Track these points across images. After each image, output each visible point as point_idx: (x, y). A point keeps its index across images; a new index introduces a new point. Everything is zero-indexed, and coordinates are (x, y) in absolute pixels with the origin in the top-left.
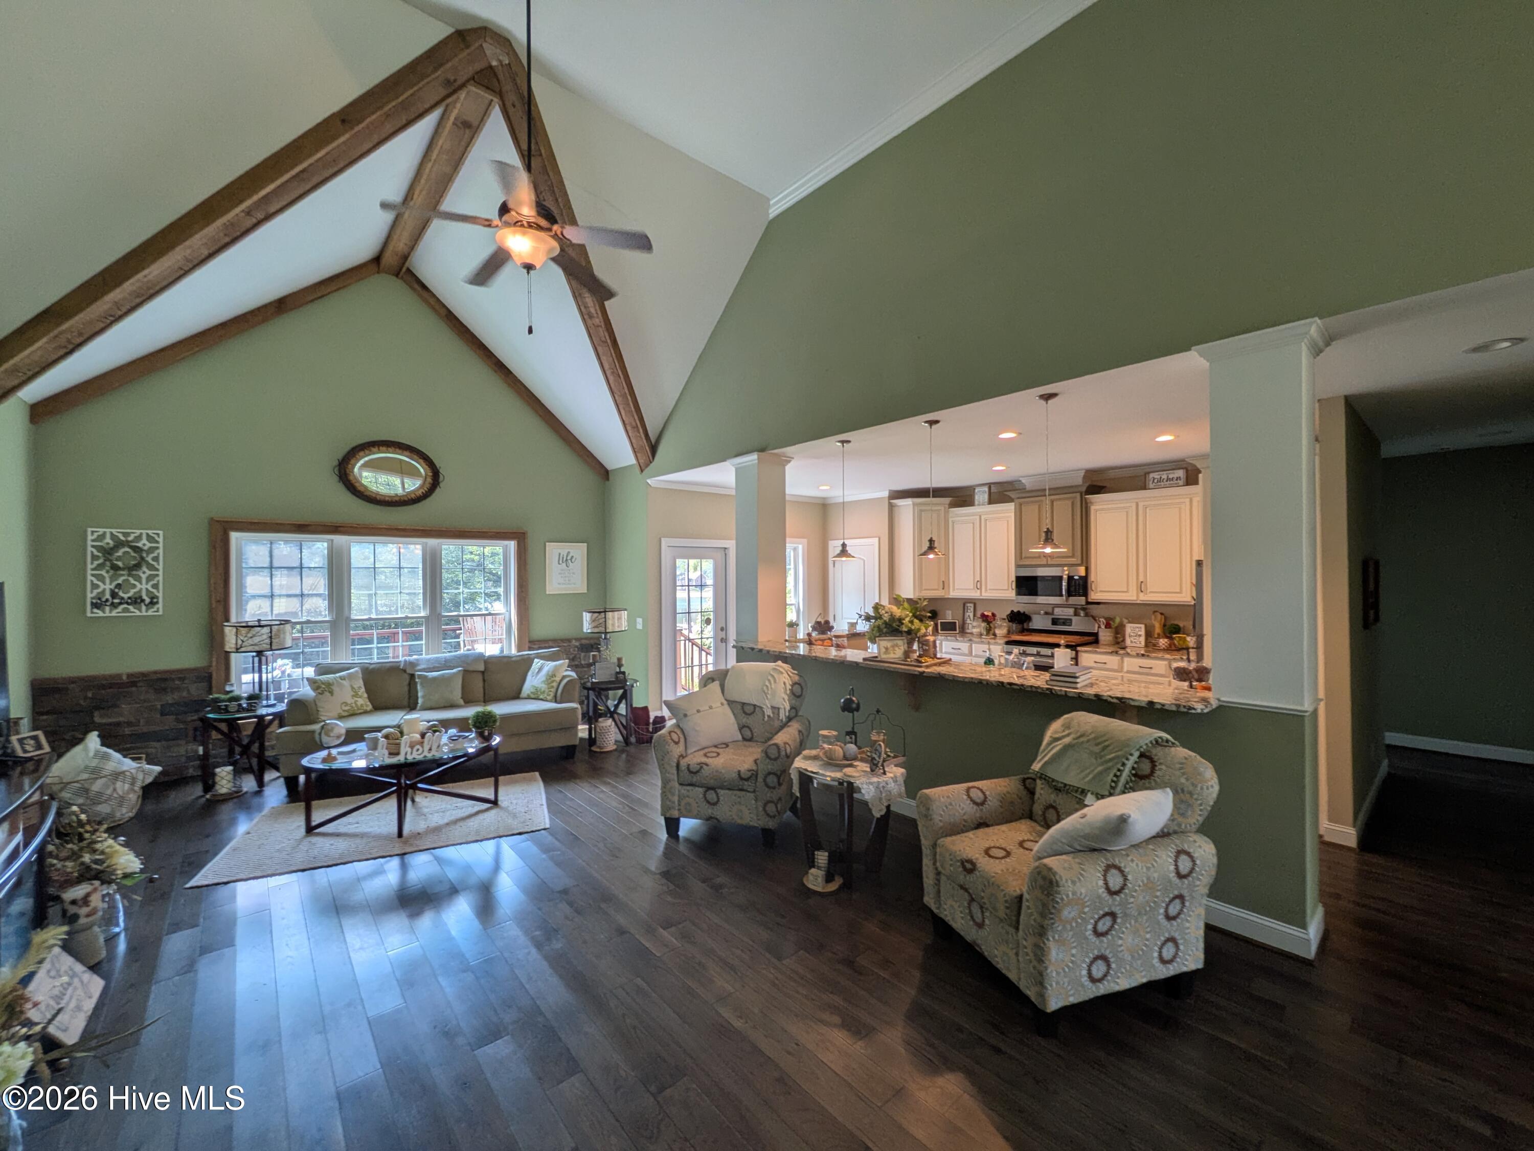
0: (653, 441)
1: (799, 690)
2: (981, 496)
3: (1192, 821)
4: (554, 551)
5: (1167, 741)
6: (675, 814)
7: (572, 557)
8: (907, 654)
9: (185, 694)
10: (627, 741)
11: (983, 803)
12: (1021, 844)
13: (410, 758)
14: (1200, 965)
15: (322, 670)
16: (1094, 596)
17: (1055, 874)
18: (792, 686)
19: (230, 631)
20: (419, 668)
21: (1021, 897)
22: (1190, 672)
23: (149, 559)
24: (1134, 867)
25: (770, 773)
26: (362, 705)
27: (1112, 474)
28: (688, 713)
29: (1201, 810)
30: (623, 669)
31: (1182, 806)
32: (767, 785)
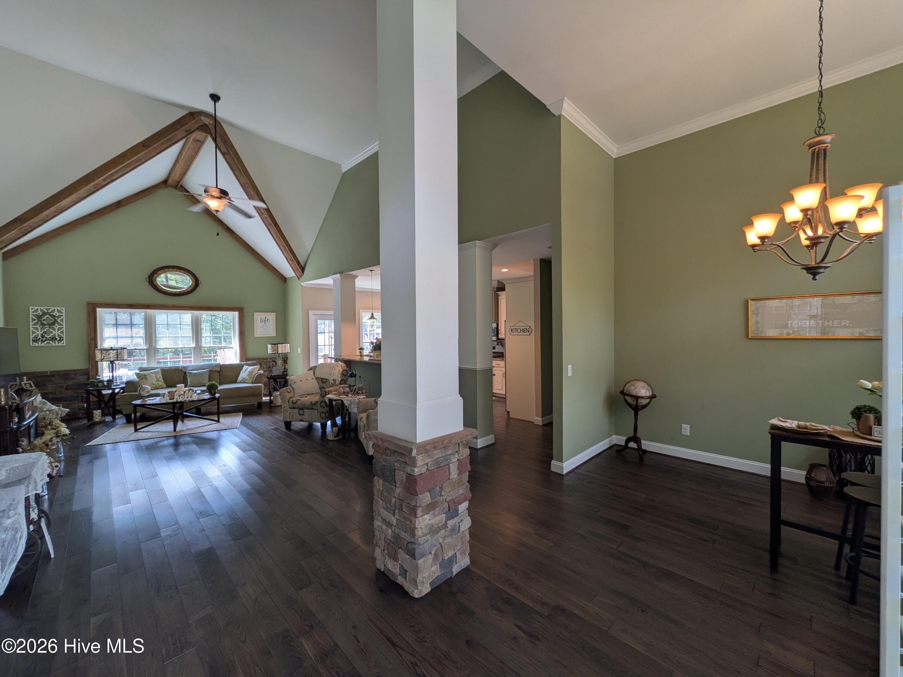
0: (302, 266)
1: (346, 373)
4: (258, 316)
6: (288, 420)
7: (268, 319)
9: (77, 381)
13: (179, 400)
15: (142, 370)
18: (343, 371)
19: (98, 352)
20: (189, 369)
23: (59, 320)
26: (161, 385)
28: (296, 382)
30: (286, 370)
32: (321, 407)
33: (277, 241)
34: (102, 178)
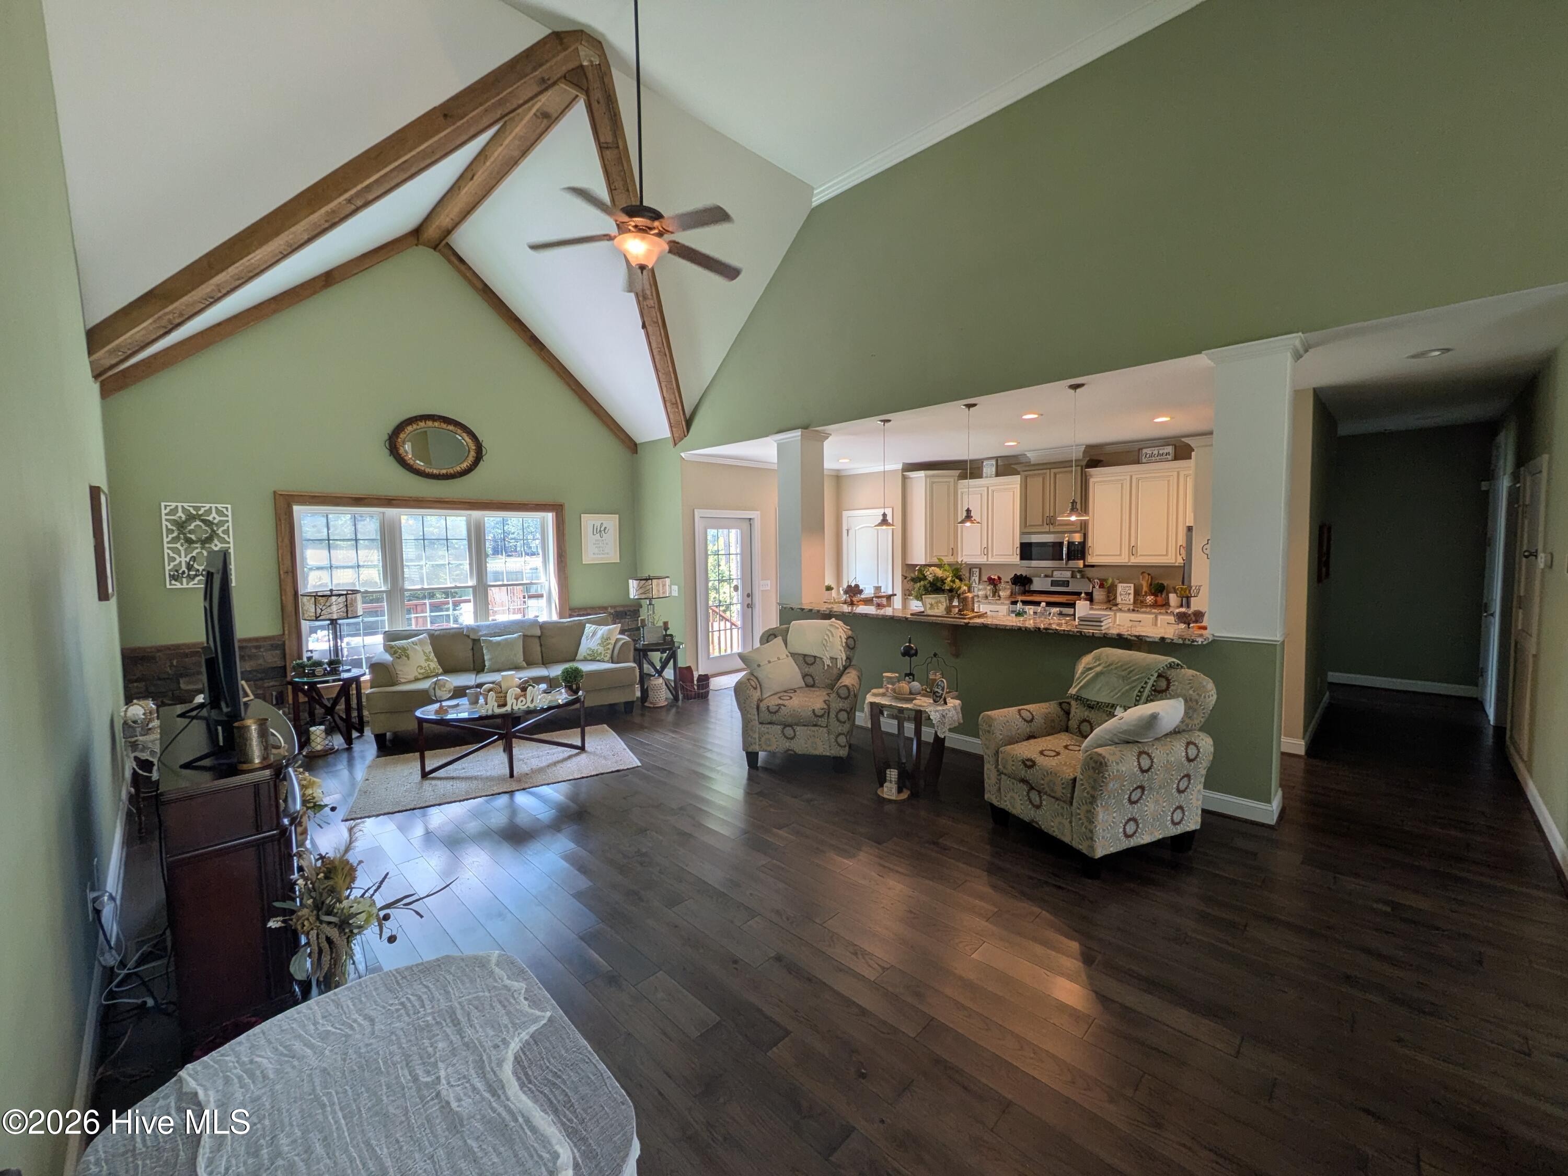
0: (688, 416)
1: (853, 643)
2: (989, 469)
3: (1196, 722)
4: (589, 521)
5: (1178, 665)
6: (756, 748)
7: (605, 528)
8: (949, 609)
9: (261, 661)
10: (676, 698)
11: (1032, 721)
12: (1066, 747)
13: (516, 708)
14: (1198, 827)
15: (391, 637)
16: (1091, 560)
17: (1104, 758)
18: (847, 639)
19: (309, 601)
20: (480, 633)
21: (1075, 780)
22: (1190, 615)
23: (220, 532)
24: (1159, 754)
25: (841, 710)
26: (434, 668)
27: (1108, 449)
28: (761, 664)
29: (1204, 713)
30: (668, 633)
31: (1190, 711)
32: (838, 720)
33: (656, 360)
34: (347, 196)
